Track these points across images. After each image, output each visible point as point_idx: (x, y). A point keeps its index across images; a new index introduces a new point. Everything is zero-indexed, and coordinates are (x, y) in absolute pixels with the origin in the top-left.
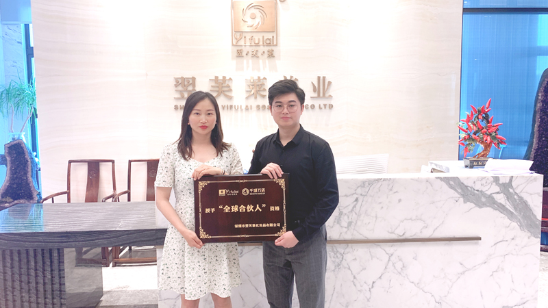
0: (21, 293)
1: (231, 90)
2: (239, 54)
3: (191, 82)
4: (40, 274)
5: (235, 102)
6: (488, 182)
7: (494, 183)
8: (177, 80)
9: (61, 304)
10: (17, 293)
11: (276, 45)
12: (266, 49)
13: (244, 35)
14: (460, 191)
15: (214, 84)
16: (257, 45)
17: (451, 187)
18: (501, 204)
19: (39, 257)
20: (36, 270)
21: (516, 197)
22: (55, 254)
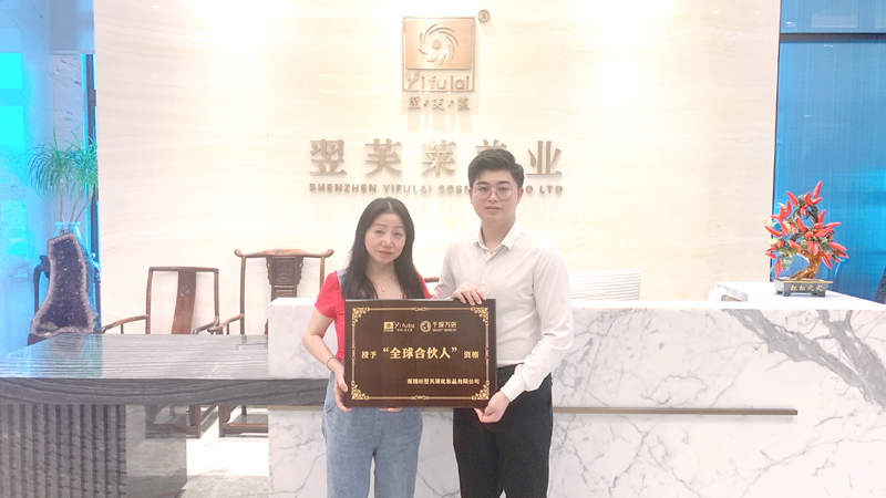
0: (59, 472)
1: (398, 162)
2: (414, 104)
3: (336, 148)
4: (89, 443)
5: (405, 181)
6: (810, 318)
7: (821, 322)
8: (314, 145)
9: (119, 494)
10: (52, 473)
11: (473, 91)
12: (456, 97)
13: (422, 74)
14: (761, 332)
15: (372, 151)
16: (443, 90)
17: (748, 326)
18: (831, 355)
19: (88, 417)
20: (83, 437)
21: (857, 344)
22: (113, 414)
